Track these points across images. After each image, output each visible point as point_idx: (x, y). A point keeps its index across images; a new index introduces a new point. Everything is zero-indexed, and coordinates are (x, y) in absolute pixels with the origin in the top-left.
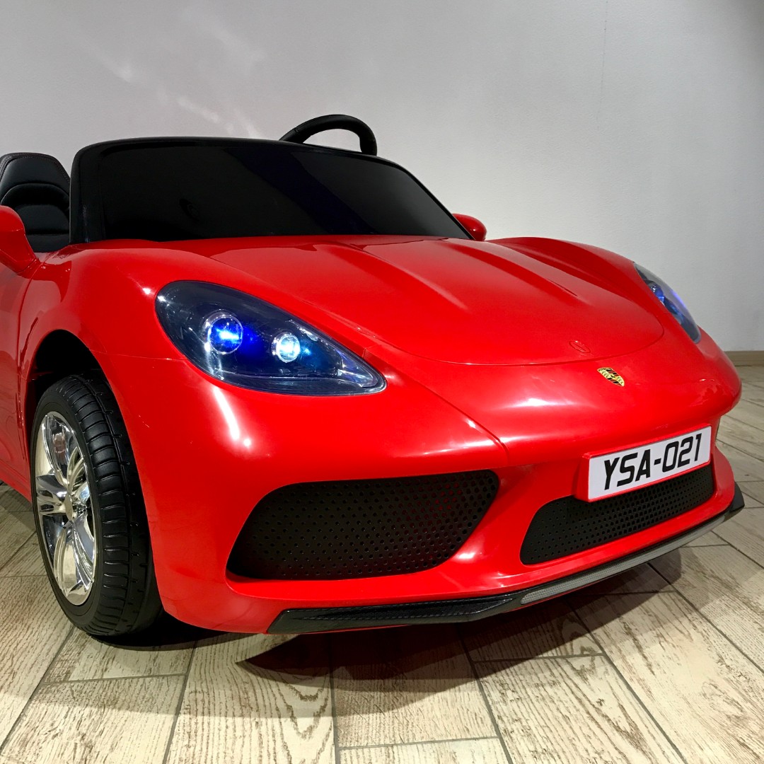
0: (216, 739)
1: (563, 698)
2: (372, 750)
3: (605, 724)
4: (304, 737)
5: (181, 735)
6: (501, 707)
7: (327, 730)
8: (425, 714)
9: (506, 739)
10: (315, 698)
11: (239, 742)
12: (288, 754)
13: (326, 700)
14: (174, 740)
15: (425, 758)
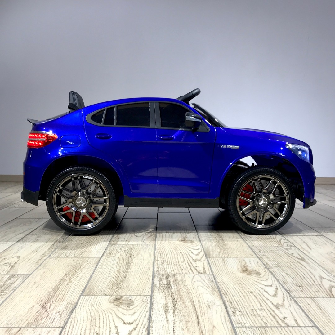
0: (169, 254)
1: (280, 252)
2: (218, 259)
3: (293, 257)
4: (196, 255)
5: (158, 253)
6: (259, 253)
7: (203, 254)
8: (234, 253)
9: (261, 258)
10: (198, 249)
11: (176, 256)
12: (192, 258)
13: (202, 250)
14: (156, 254)
15: (235, 260)
